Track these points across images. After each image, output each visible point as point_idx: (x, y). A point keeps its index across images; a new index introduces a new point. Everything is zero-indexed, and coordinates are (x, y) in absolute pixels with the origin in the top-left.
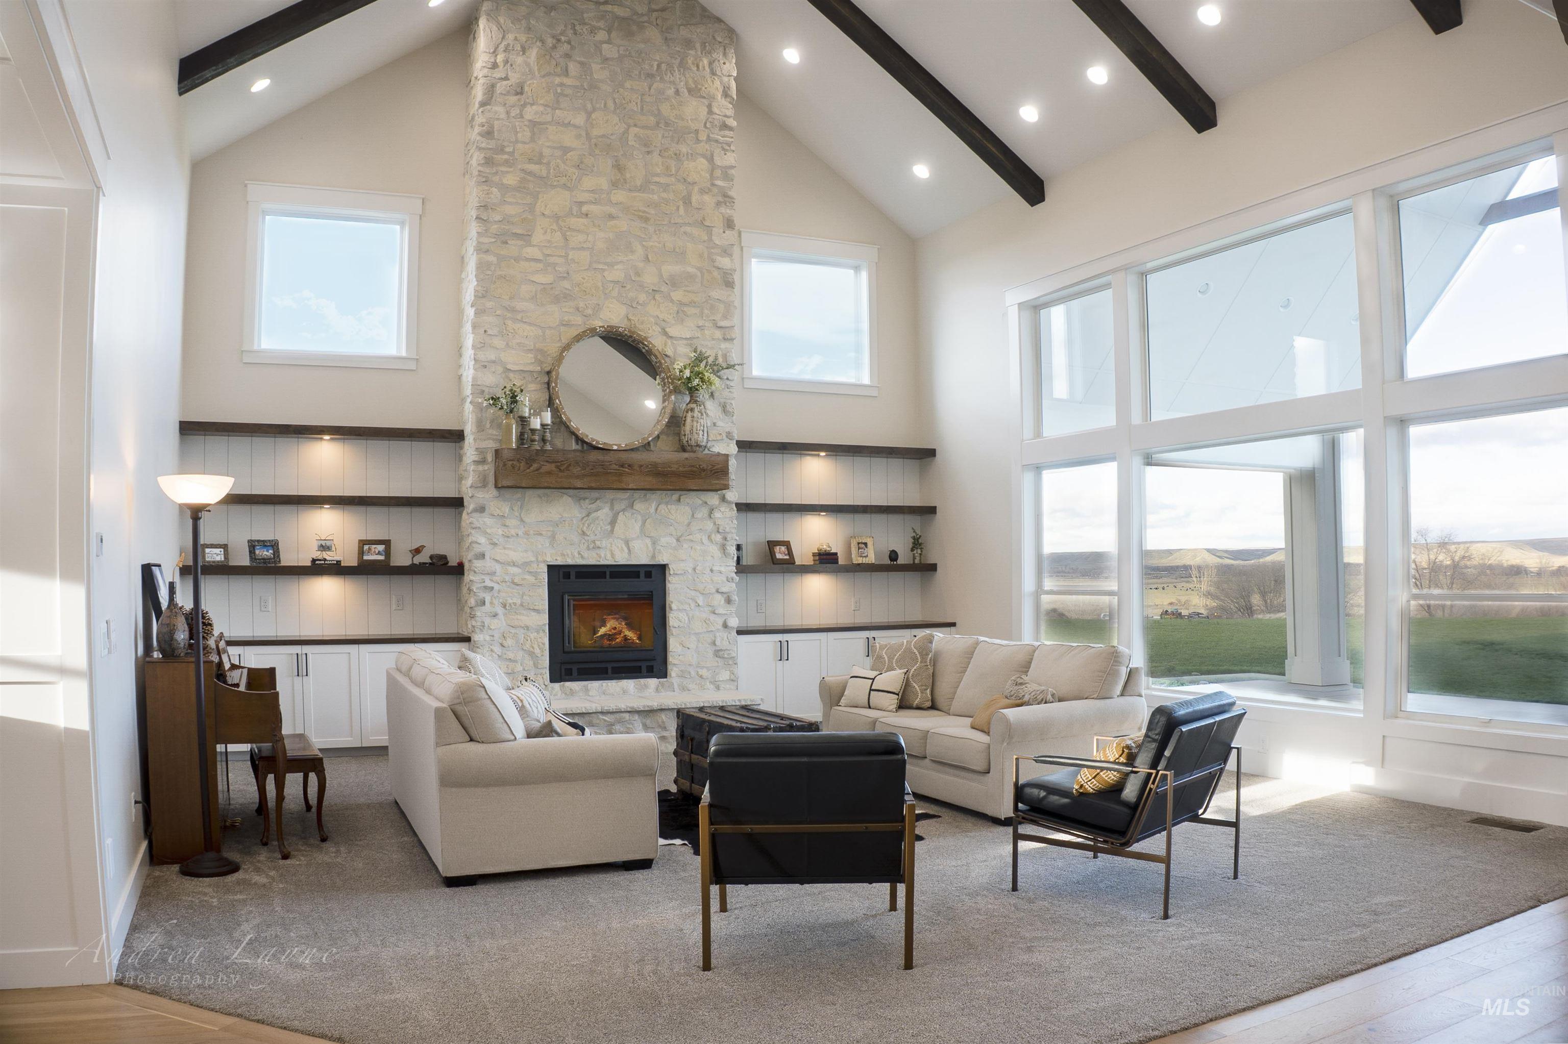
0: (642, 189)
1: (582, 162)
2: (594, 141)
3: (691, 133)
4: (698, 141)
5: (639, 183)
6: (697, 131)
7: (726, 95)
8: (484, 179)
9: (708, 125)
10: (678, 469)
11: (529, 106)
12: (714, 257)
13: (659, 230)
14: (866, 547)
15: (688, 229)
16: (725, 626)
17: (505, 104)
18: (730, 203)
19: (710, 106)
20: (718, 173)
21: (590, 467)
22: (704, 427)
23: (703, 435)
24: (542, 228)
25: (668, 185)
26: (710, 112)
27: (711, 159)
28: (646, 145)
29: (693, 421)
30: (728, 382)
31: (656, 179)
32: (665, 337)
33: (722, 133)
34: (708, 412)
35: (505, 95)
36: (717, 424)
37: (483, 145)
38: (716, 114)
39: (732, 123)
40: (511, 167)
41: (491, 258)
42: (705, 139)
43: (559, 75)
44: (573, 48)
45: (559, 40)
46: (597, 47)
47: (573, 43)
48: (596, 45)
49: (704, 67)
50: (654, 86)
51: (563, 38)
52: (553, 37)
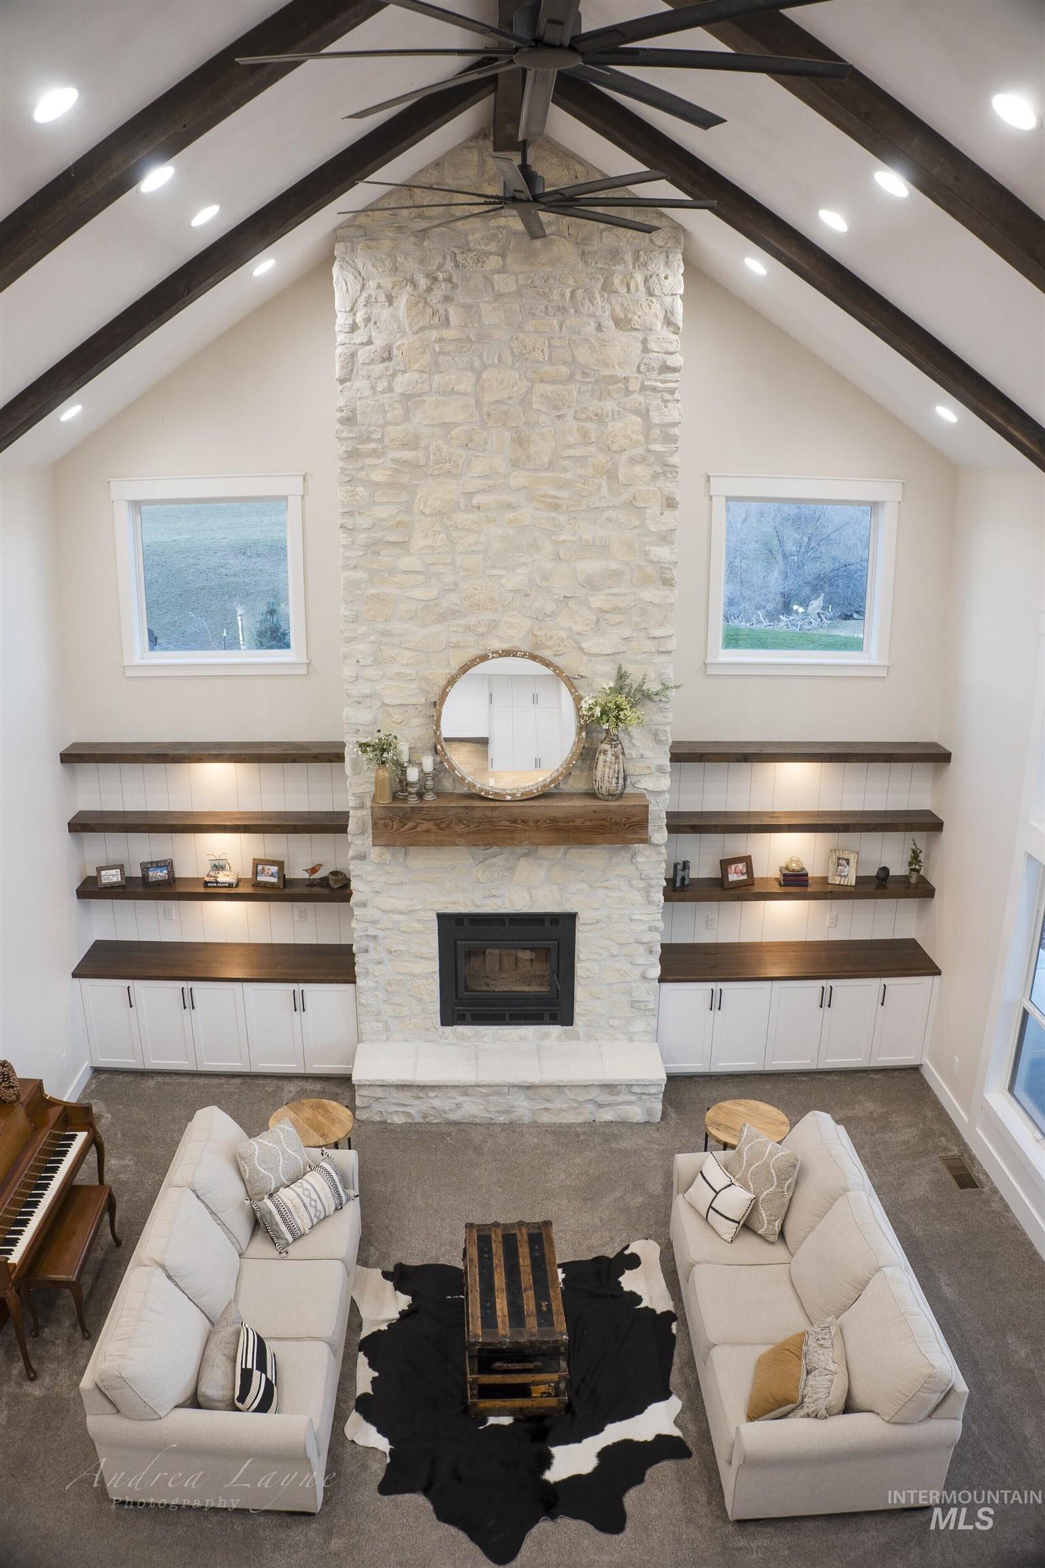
0: (550, 467)
1: (471, 440)
2: (485, 409)
3: (618, 382)
4: (628, 392)
5: (546, 459)
6: (626, 379)
7: (668, 322)
8: (347, 479)
9: (643, 368)
10: (583, 823)
11: (400, 374)
12: (647, 548)
13: (574, 518)
14: (848, 864)
15: (612, 514)
16: (644, 977)
17: (369, 377)
18: (672, 473)
19: (645, 341)
20: (656, 432)
21: (476, 825)
22: (618, 773)
23: (617, 783)
24: (423, 531)
25: (586, 457)
26: (646, 350)
27: (645, 414)
28: (555, 408)
29: (604, 766)
30: (662, 705)
31: (571, 452)
32: (580, 653)
33: (661, 378)
34: (634, 741)
35: (368, 364)
36: (645, 756)
37: (344, 435)
38: (653, 351)
39: (677, 360)
40: (379, 458)
41: (360, 575)
42: (637, 388)
43: (437, 328)
44: (455, 287)
45: (435, 279)
46: (488, 280)
47: (454, 280)
48: (486, 278)
49: (637, 287)
50: (567, 323)
51: (440, 276)
52: (427, 276)
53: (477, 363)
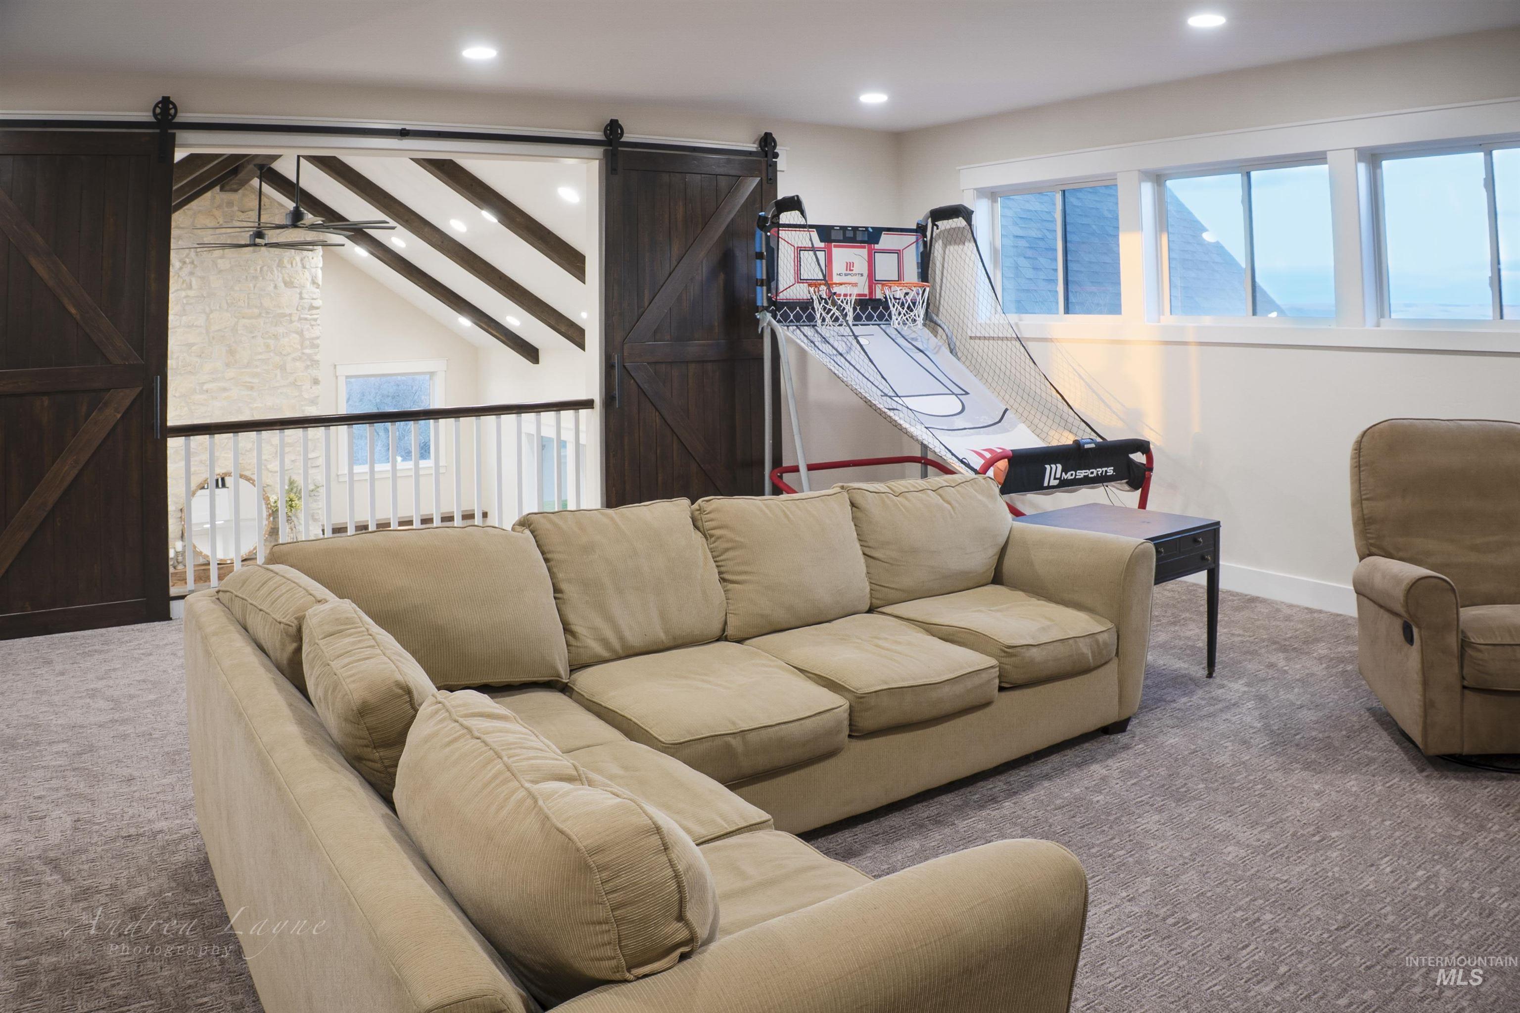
0: (248, 365)
1: (203, 353)
2: (211, 335)
3: (285, 316)
4: (291, 322)
5: (245, 361)
6: (290, 315)
7: (314, 282)
9: (299, 308)
12: (303, 408)
15: (282, 390)
18: (316, 365)
19: (301, 293)
20: (307, 342)
25: (268, 359)
26: (301, 298)
27: (301, 333)
28: (251, 332)
31: (260, 357)
33: (310, 313)
38: (305, 298)
39: (318, 303)
42: (297, 318)
43: (184, 290)
44: (196, 267)
45: (184, 263)
46: (215, 263)
47: (195, 263)
48: (213, 261)
49: (297, 263)
50: (258, 285)
51: (187, 260)
52: (180, 261)
53: (207, 309)
